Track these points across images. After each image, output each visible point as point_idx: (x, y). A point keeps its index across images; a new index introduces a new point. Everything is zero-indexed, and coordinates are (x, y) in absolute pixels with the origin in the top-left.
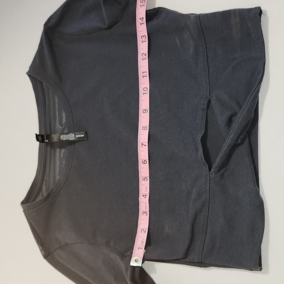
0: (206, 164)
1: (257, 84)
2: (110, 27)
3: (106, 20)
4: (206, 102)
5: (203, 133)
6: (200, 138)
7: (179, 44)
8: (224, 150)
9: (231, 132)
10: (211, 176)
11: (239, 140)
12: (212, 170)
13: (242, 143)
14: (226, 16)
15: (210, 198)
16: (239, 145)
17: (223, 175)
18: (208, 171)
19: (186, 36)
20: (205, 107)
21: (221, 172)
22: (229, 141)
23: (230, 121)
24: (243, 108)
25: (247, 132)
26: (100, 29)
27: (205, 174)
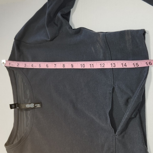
0: (113, 129)
1: (143, 79)
2: (52, 40)
3: (49, 36)
4: (111, 89)
5: (110, 108)
6: (108, 112)
7: (94, 51)
8: (123, 122)
9: (127, 111)
10: (116, 136)
11: (133, 115)
12: (117, 133)
13: (135, 117)
14: (122, 34)
15: (116, 150)
16: (133, 118)
17: (123, 137)
18: (114, 133)
19: (98, 46)
20: (111, 92)
21: (122, 134)
22: (126, 116)
23: (127, 102)
24: (135, 95)
25: (138, 110)
26: (47, 41)
27: (112, 135)
